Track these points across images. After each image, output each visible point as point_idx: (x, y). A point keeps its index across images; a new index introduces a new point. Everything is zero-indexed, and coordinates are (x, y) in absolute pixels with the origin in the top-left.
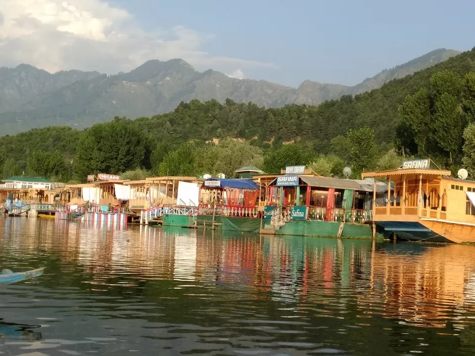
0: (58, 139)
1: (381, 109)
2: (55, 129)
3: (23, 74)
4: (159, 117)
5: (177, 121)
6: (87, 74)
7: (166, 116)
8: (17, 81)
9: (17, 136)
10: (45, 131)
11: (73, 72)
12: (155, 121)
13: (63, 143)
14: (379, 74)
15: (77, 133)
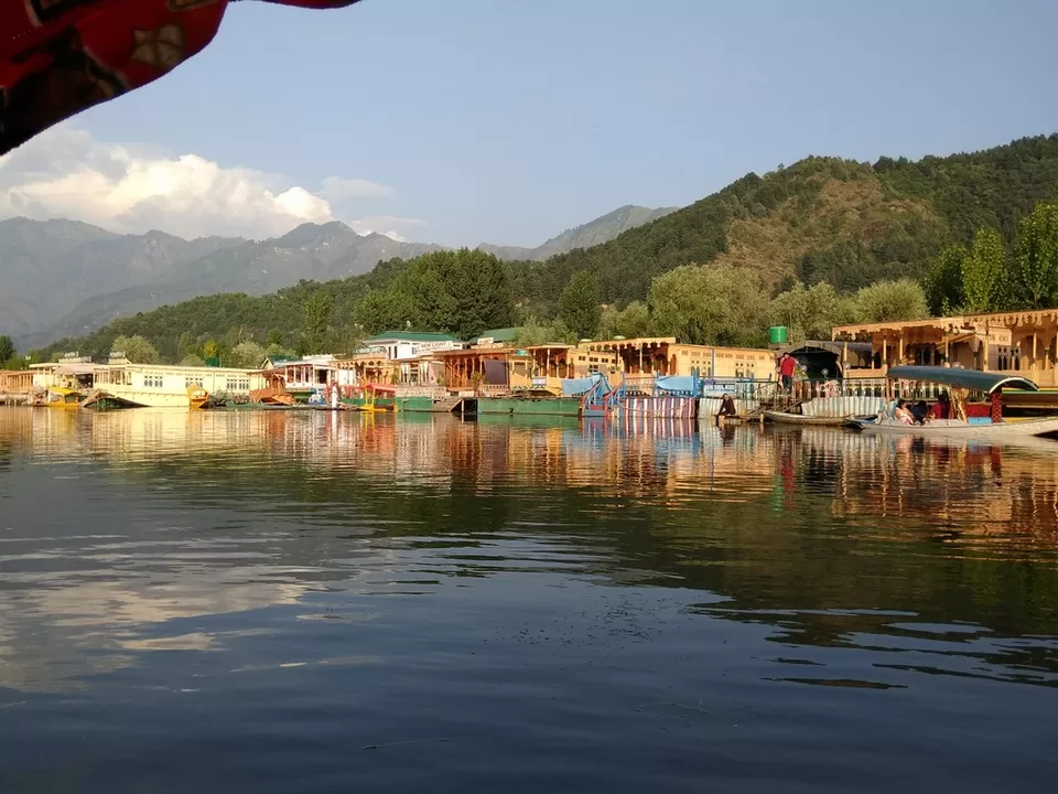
0: (231, 308)
1: (624, 263)
2: (226, 296)
3: (154, 242)
4: (354, 279)
5: (377, 283)
6: (232, 240)
7: (362, 277)
8: (147, 251)
9: (179, 306)
10: (214, 299)
11: (214, 239)
12: (351, 283)
13: (239, 314)
14: (562, 235)
15: (256, 301)
